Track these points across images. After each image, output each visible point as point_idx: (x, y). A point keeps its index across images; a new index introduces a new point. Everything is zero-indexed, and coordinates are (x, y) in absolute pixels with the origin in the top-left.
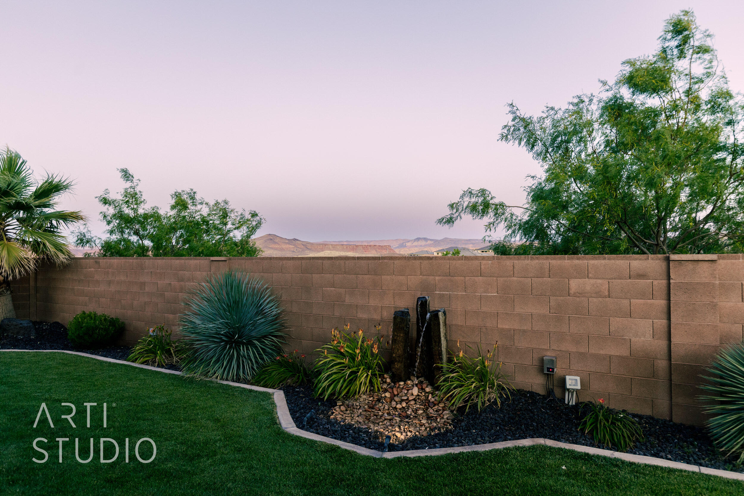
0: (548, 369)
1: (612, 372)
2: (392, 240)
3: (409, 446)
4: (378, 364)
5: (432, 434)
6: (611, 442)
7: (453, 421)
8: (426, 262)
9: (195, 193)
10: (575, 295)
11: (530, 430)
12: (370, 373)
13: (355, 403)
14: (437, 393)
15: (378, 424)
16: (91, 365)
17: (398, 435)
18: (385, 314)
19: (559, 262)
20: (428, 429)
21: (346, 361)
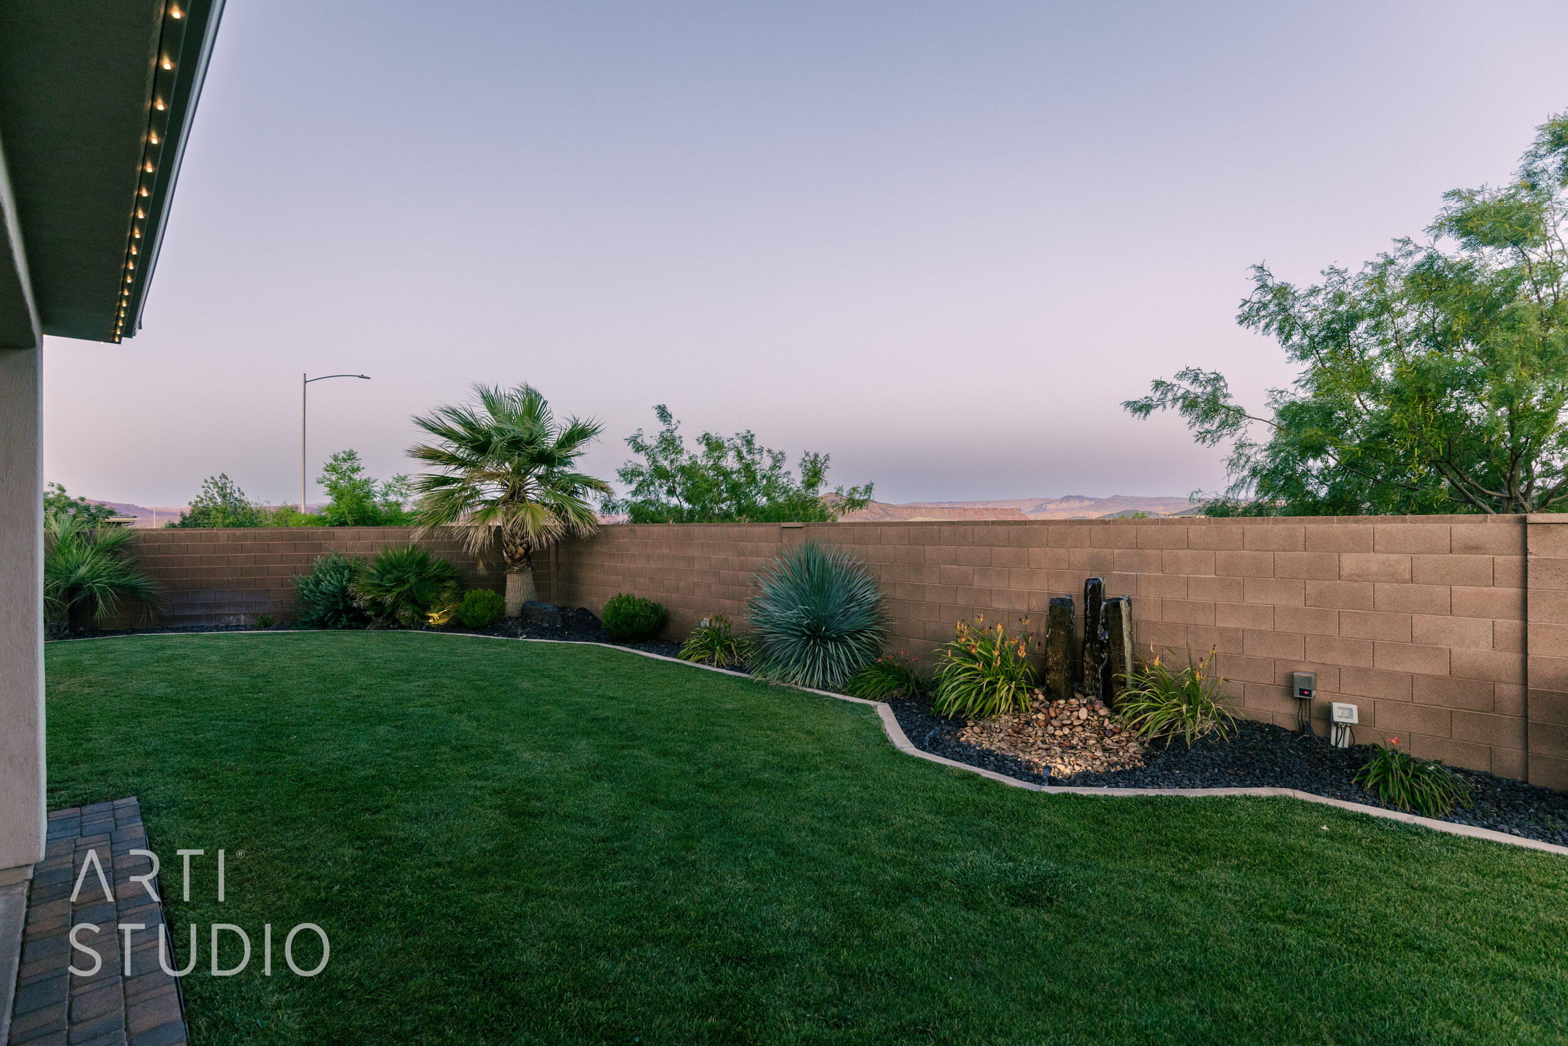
0: (1302, 691)
1: (1416, 701)
2: (1024, 500)
3: (1078, 782)
4: (1026, 675)
5: (1113, 771)
6: (1409, 803)
7: (1143, 756)
8: (1099, 528)
9: (752, 436)
10: (1351, 578)
11: (1270, 777)
12: (1013, 686)
13: (993, 725)
14: (1116, 717)
15: (1030, 752)
16: (635, 661)
17: (1062, 768)
18: (1034, 604)
19: (1322, 527)
20: (1106, 764)
21: (979, 666)
